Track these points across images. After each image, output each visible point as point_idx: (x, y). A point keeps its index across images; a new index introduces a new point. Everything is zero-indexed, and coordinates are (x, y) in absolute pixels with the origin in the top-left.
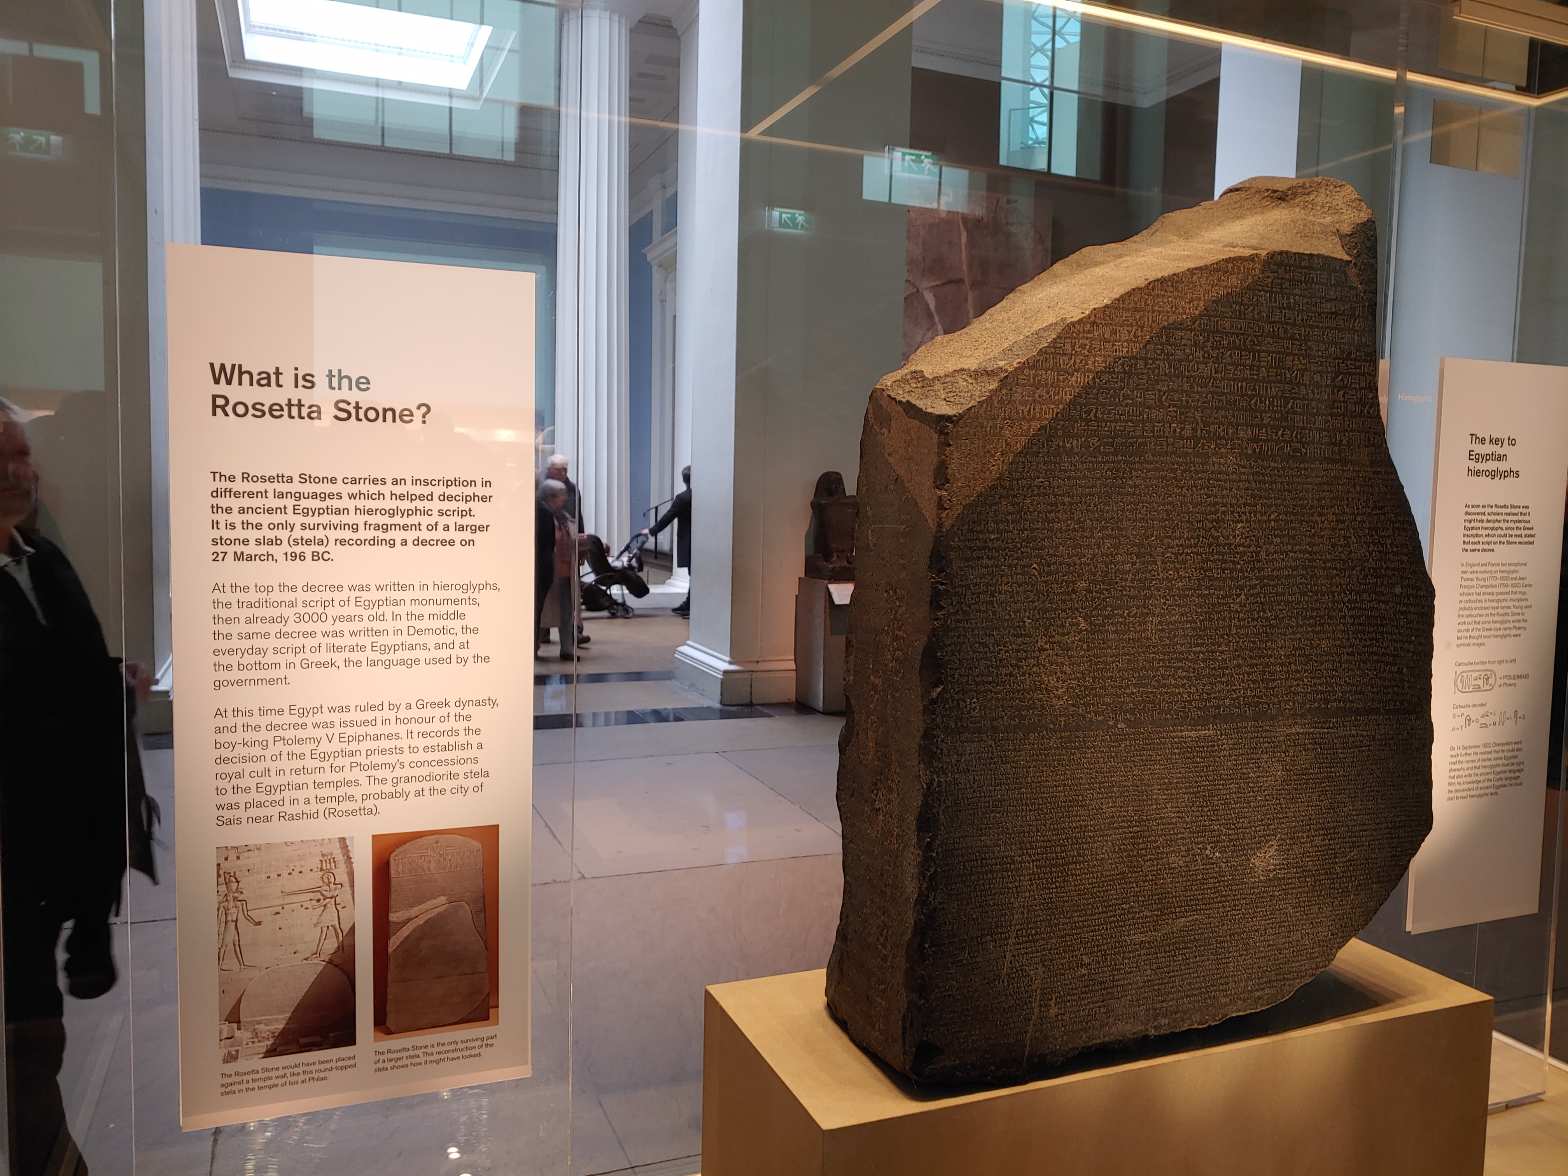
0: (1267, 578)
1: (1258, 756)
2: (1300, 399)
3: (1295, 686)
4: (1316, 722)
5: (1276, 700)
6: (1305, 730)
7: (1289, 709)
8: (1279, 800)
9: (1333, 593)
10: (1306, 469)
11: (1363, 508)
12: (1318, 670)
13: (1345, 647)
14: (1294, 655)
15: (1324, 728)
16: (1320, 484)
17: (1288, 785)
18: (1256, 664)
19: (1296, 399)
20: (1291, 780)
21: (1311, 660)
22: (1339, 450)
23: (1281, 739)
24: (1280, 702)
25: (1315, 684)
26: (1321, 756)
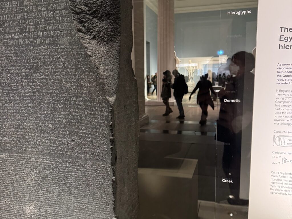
0: (22, 96)
1: (23, 168)
2: (31, 19)
3: (38, 142)
4: (49, 159)
5: (30, 147)
6: (44, 161)
7: (36, 151)
8: (34, 187)
9: (54, 104)
10: (37, 49)
11: (67, 66)
12: (49, 137)
13: (62, 128)
14: (37, 129)
15: (53, 162)
16: (45, 55)
17: (37, 182)
18: (20, 131)
19: (30, 19)
20: (39, 181)
21: (45, 132)
22: (53, 39)
23: (34, 163)
24: (32, 148)
25: (48, 142)
26: (52, 173)
